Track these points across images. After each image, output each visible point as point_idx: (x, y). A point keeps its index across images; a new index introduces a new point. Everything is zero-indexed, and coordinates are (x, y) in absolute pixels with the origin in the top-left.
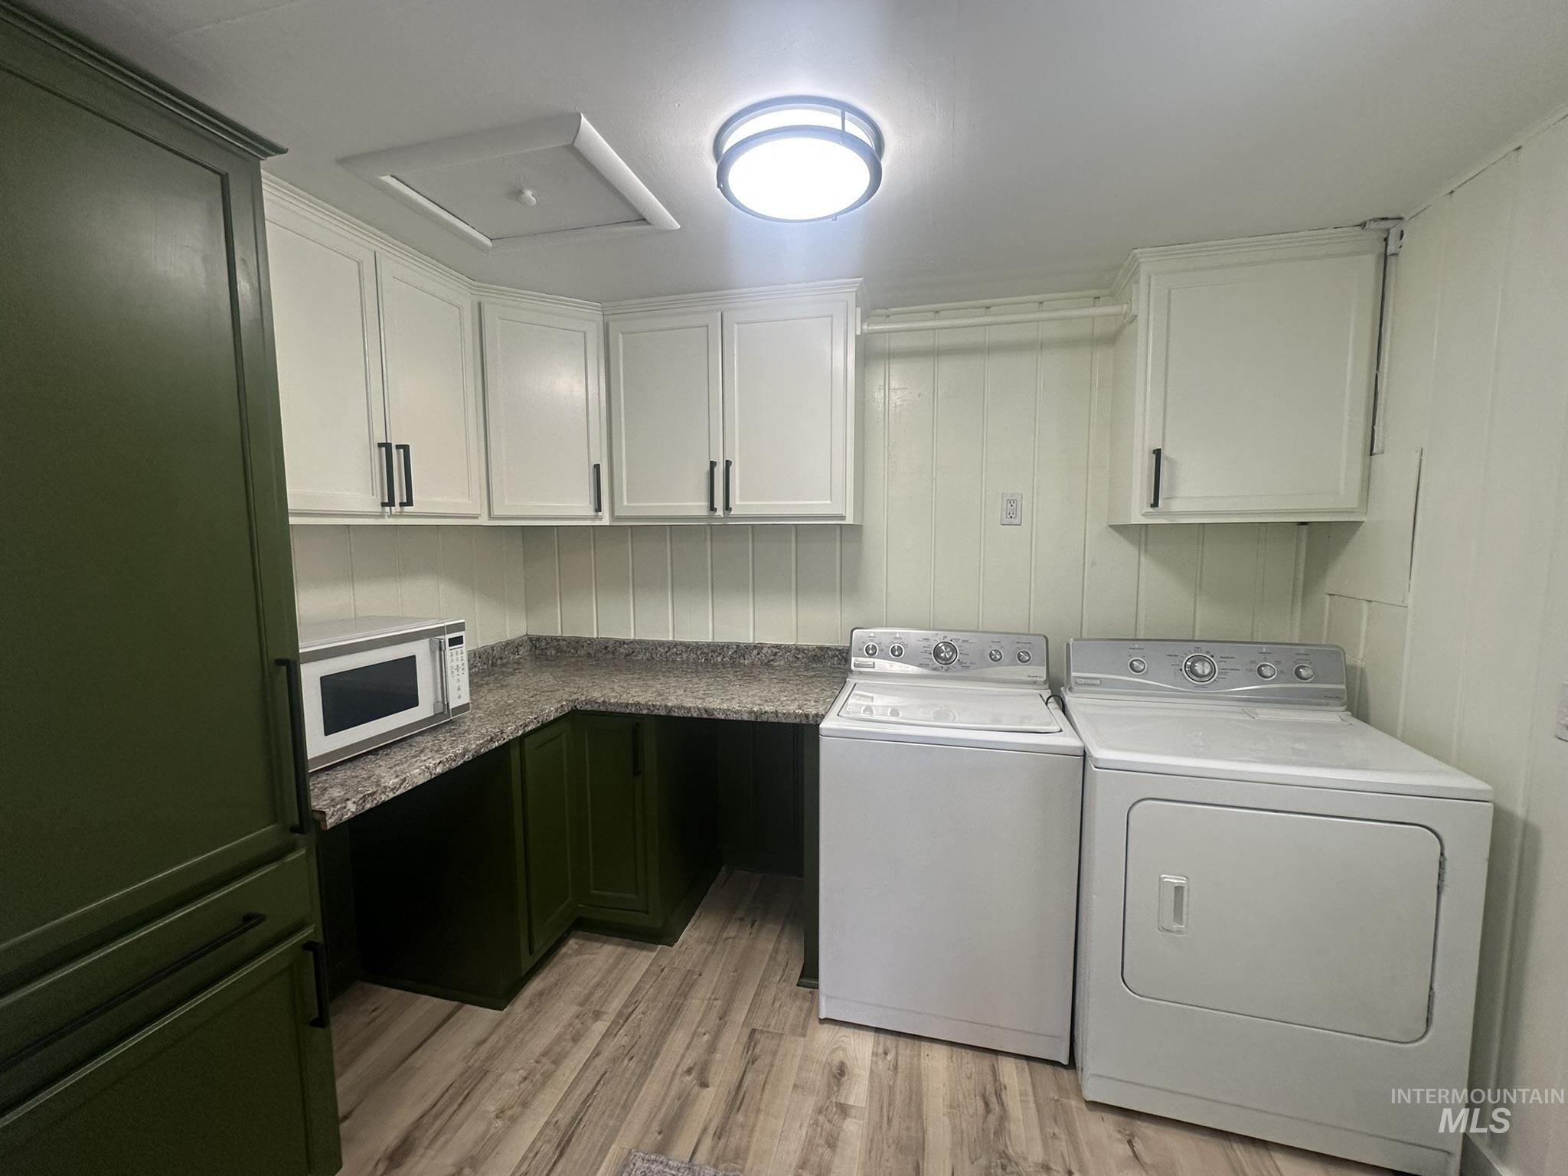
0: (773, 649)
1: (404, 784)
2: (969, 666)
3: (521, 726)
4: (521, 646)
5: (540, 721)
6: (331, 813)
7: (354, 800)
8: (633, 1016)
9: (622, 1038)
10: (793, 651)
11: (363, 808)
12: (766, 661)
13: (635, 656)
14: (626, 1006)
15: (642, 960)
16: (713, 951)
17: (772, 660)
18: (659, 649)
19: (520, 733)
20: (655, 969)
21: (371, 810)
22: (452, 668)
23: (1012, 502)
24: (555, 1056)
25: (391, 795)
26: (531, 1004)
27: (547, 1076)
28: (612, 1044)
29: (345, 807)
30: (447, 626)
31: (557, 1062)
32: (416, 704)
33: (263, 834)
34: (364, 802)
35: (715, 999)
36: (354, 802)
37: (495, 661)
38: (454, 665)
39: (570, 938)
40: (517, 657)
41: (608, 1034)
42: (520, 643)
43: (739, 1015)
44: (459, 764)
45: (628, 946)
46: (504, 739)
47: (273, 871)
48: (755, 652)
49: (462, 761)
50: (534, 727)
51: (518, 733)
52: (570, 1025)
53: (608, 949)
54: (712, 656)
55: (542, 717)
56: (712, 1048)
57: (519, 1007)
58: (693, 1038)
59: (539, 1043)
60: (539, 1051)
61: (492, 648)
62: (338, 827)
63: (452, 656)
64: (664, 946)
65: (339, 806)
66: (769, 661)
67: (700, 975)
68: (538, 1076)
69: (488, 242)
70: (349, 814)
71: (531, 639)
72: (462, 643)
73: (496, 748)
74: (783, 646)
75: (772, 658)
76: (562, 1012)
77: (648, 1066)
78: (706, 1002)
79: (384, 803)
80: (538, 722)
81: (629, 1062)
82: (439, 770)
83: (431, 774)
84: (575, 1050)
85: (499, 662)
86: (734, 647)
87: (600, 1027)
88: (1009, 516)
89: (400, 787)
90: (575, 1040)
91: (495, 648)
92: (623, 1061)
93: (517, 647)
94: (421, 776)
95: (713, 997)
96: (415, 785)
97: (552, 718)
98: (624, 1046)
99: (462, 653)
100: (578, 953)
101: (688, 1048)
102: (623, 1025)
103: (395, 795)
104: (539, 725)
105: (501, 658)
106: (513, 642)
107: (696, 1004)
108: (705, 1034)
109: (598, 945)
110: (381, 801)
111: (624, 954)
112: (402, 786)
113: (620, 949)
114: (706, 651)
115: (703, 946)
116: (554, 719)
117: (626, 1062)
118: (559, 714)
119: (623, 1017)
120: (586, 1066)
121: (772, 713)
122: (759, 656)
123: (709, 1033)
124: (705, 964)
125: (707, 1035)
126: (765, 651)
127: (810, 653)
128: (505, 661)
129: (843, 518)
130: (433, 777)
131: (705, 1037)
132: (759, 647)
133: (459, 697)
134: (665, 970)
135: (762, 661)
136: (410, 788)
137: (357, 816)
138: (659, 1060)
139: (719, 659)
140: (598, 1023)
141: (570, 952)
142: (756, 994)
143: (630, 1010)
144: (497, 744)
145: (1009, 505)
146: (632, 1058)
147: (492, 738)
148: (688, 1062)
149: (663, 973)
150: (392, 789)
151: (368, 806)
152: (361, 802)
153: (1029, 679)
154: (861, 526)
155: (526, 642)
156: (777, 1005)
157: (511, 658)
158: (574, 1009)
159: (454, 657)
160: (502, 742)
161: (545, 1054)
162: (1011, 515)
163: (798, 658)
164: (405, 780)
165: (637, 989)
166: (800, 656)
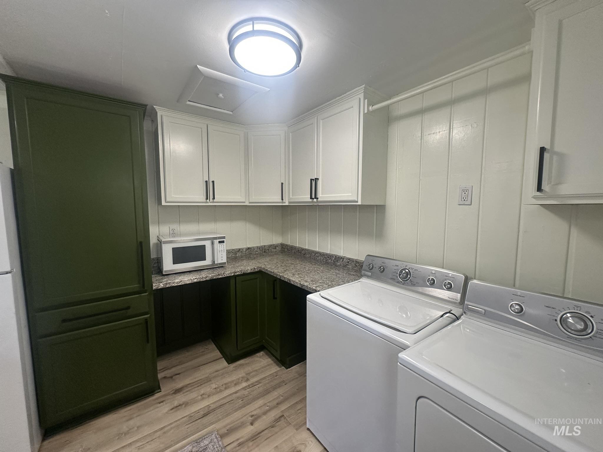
0: (348, 260)
1: (181, 282)
2: (415, 284)
3: (233, 272)
4: (277, 247)
5: (243, 272)
6: (154, 285)
7: (163, 283)
8: (255, 386)
9: (246, 392)
10: (355, 262)
11: (166, 286)
12: (345, 265)
13: (306, 255)
14: (256, 382)
15: (275, 369)
16: (297, 378)
17: (347, 265)
18: (313, 254)
19: (232, 275)
20: (275, 374)
21: (168, 287)
22: (219, 250)
23: (465, 191)
24: (227, 386)
25: (176, 285)
26: (236, 367)
27: (221, 391)
28: (242, 392)
29: (159, 285)
30: (218, 237)
31: (226, 388)
32: (205, 260)
33: (135, 286)
34: (166, 284)
35: (282, 396)
36: (163, 284)
37: (265, 250)
38: (221, 249)
39: (262, 351)
40: (275, 250)
41: (244, 389)
42: (277, 246)
43: (283, 407)
44: (204, 280)
45: (275, 362)
46: (225, 276)
47: (137, 297)
48: (341, 260)
49: (205, 280)
50: (239, 274)
51: (231, 274)
52: (238, 379)
53: (270, 360)
54: (328, 259)
55: (243, 271)
56: (265, 413)
57: (232, 366)
58: (264, 405)
59: (228, 380)
60: (225, 382)
61: (265, 246)
62: (157, 290)
63: (220, 246)
64: (284, 368)
65: (157, 284)
66: (346, 265)
67: (286, 384)
68: (218, 390)
69: (231, 113)
70: (161, 287)
71: (282, 245)
72: (224, 243)
73: (221, 278)
74: (351, 259)
75: (347, 264)
76: (241, 373)
77: (244, 406)
78: (279, 395)
79: (173, 286)
80: (242, 272)
81: (241, 401)
82: (195, 280)
83: (192, 281)
84: (233, 387)
85: (267, 251)
86: (335, 257)
87: (244, 384)
88: (463, 200)
89: (180, 283)
90: (235, 385)
91: (266, 246)
92: (239, 400)
93: (275, 247)
94: (188, 281)
95: (282, 395)
96: (185, 283)
97: (249, 272)
98: (244, 395)
99: (224, 246)
100: (260, 357)
101: (259, 408)
102: (250, 388)
103: (178, 285)
104: (242, 273)
105: (268, 250)
106: (274, 245)
107: (275, 394)
108: (268, 406)
109: (267, 357)
110: (172, 286)
111: (272, 364)
112: (181, 283)
113: (272, 362)
114: (326, 257)
115: (296, 374)
116: (250, 273)
117: (240, 400)
118: (252, 271)
119: (253, 385)
120: (231, 394)
121: (306, 286)
122: (343, 262)
123: (270, 407)
124: (290, 381)
125: (268, 407)
126: (345, 259)
127: (361, 264)
128: (270, 251)
129: (357, 202)
130: (193, 282)
131: (267, 407)
132: (342, 258)
133: (222, 260)
134: (277, 376)
135: (344, 264)
136: (183, 284)
137: (163, 288)
138: (248, 406)
139: (330, 261)
140: (246, 383)
141: (259, 356)
142: (296, 403)
143: (256, 384)
144: (221, 277)
145: (463, 193)
146: (243, 400)
147: (219, 274)
148: (254, 413)
149: (276, 377)
150: (177, 283)
151: (167, 286)
152: (165, 284)
153: (448, 299)
154: (385, 205)
155: (280, 245)
156: (299, 411)
157: (273, 250)
158: (244, 375)
159: (221, 247)
160: (223, 276)
161: (225, 384)
162: (464, 199)
163: (356, 266)
164: (181, 281)
165: (264, 378)
166: (357, 265)
